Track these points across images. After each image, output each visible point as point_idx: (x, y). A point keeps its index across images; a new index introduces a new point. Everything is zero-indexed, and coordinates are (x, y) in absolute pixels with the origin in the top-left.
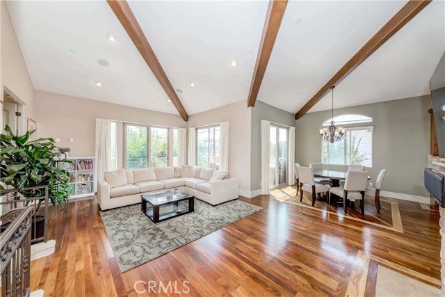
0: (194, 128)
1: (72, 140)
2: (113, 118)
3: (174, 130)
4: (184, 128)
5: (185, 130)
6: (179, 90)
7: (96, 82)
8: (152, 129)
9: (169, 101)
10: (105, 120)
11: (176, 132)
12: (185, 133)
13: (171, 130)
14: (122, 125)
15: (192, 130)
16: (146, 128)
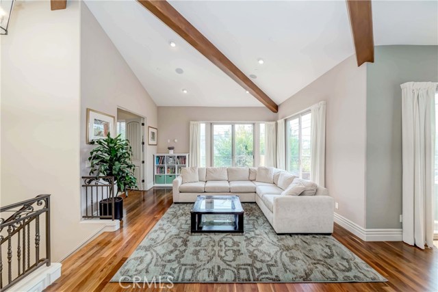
0: (283, 120)
1: (176, 141)
2: (203, 120)
3: (261, 124)
4: (274, 121)
5: (274, 123)
6: (252, 76)
7: (183, 90)
8: (237, 126)
9: (247, 92)
10: (196, 122)
11: (262, 126)
12: (274, 126)
13: (256, 125)
14: (209, 125)
15: (281, 122)
16: (231, 126)
